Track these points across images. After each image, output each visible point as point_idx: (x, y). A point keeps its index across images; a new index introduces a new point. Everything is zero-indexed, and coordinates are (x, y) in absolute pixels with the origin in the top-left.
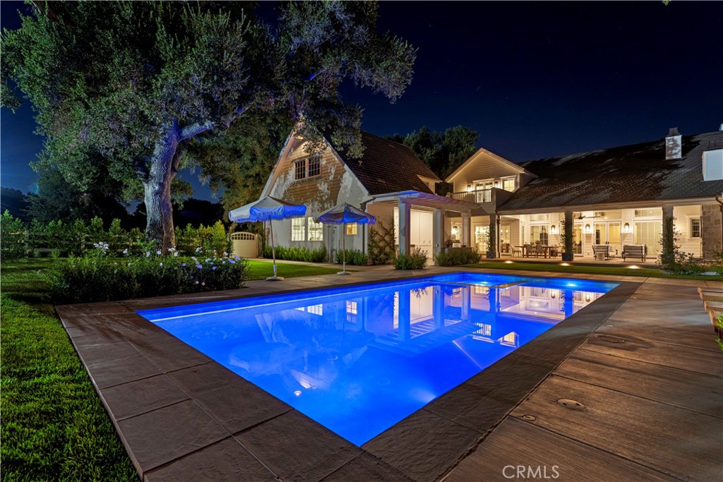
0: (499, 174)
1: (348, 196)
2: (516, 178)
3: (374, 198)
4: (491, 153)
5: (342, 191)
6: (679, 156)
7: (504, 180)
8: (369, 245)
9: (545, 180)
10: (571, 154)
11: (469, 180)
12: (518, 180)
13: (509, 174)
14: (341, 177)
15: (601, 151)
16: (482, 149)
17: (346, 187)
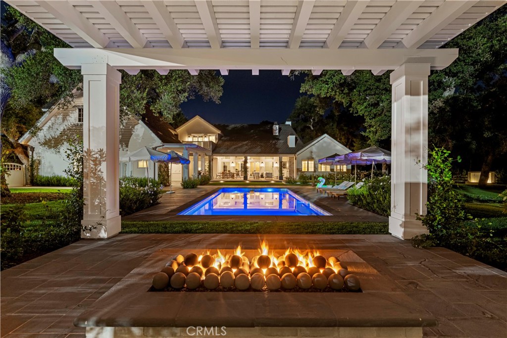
0: (206, 132)
1: (140, 141)
2: (216, 136)
3: (164, 145)
4: (203, 120)
5: (133, 137)
6: (277, 134)
7: (209, 136)
8: (159, 175)
9: (228, 138)
10: (233, 124)
11: (190, 132)
12: (217, 137)
13: (213, 133)
14: (133, 127)
15: (246, 125)
16: (197, 116)
17: (138, 135)
